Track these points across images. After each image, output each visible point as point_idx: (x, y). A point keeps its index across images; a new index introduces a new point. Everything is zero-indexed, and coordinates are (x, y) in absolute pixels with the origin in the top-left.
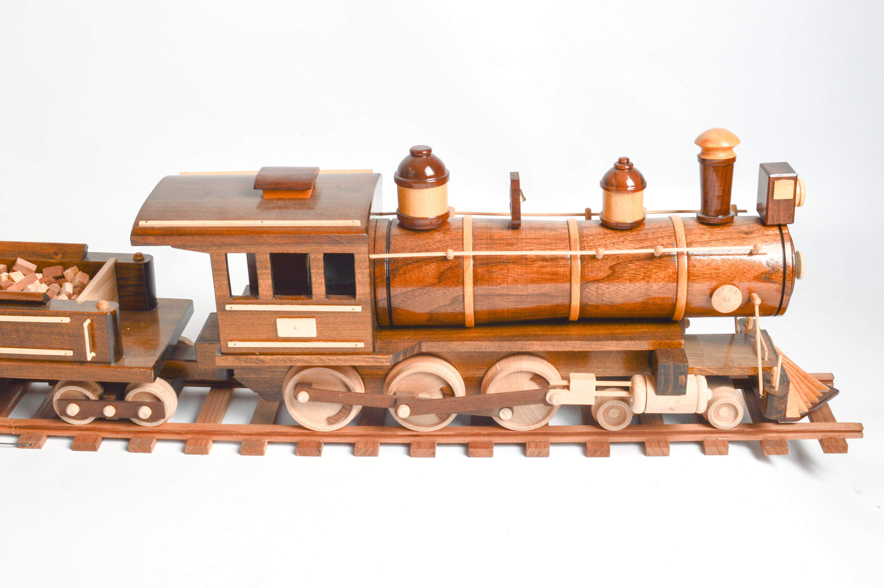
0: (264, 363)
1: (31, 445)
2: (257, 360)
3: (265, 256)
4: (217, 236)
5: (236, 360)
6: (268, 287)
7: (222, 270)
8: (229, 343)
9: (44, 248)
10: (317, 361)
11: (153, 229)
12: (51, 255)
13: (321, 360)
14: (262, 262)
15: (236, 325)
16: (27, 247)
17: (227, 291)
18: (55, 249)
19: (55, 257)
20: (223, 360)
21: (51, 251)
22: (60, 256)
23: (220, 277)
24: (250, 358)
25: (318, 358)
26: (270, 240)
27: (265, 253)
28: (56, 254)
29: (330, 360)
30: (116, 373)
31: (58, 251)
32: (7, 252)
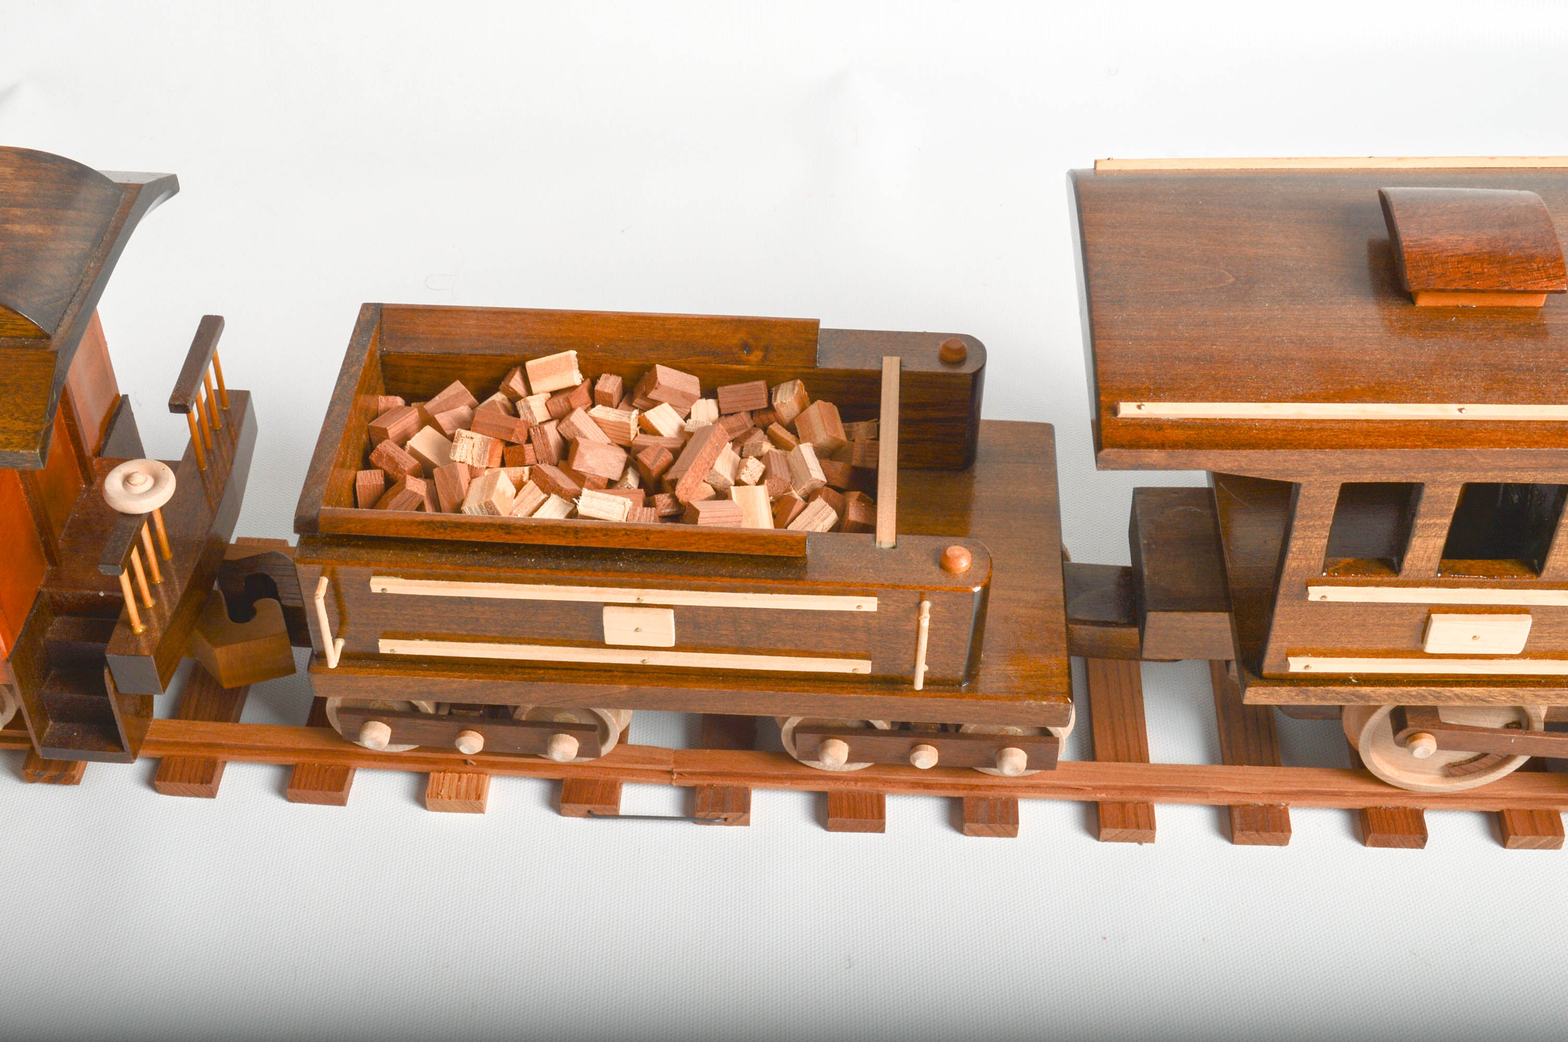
0: (1368, 701)
1: (726, 819)
2: (1353, 695)
3: (1450, 489)
4: (1339, 451)
5: (1297, 695)
6: (1434, 552)
7: (1321, 517)
8: (1291, 660)
9: (714, 332)
10: (1503, 698)
11: (1157, 425)
12: (735, 350)
13: (1515, 696)
14: (1437, 502)
15: (1318, 625)
16: (670, 330)
17: (1320, 559)
18: (741, 336)
19: (744, 357)
20: (1264, 694)
21: (735, 340)
22: (757, 356)
23: (1312, 532)
24: (1334, 691)
25: (1510, 692)
26: (1483, 460)
27: (1453, 484)
28: (746, 346)
29: (1537, 696)
30: (978, 708)
31: (751, 341)
32: (621, 344)
